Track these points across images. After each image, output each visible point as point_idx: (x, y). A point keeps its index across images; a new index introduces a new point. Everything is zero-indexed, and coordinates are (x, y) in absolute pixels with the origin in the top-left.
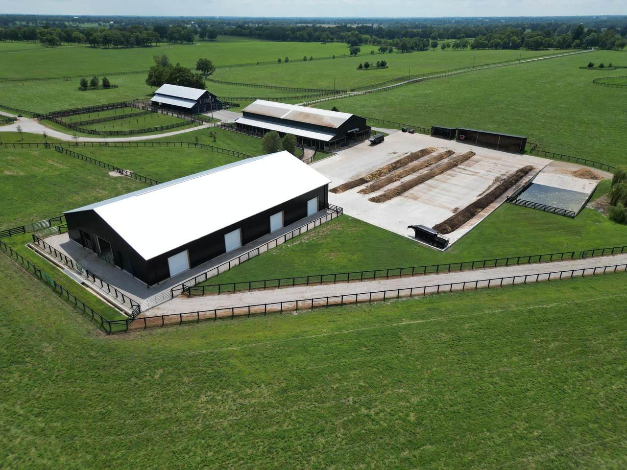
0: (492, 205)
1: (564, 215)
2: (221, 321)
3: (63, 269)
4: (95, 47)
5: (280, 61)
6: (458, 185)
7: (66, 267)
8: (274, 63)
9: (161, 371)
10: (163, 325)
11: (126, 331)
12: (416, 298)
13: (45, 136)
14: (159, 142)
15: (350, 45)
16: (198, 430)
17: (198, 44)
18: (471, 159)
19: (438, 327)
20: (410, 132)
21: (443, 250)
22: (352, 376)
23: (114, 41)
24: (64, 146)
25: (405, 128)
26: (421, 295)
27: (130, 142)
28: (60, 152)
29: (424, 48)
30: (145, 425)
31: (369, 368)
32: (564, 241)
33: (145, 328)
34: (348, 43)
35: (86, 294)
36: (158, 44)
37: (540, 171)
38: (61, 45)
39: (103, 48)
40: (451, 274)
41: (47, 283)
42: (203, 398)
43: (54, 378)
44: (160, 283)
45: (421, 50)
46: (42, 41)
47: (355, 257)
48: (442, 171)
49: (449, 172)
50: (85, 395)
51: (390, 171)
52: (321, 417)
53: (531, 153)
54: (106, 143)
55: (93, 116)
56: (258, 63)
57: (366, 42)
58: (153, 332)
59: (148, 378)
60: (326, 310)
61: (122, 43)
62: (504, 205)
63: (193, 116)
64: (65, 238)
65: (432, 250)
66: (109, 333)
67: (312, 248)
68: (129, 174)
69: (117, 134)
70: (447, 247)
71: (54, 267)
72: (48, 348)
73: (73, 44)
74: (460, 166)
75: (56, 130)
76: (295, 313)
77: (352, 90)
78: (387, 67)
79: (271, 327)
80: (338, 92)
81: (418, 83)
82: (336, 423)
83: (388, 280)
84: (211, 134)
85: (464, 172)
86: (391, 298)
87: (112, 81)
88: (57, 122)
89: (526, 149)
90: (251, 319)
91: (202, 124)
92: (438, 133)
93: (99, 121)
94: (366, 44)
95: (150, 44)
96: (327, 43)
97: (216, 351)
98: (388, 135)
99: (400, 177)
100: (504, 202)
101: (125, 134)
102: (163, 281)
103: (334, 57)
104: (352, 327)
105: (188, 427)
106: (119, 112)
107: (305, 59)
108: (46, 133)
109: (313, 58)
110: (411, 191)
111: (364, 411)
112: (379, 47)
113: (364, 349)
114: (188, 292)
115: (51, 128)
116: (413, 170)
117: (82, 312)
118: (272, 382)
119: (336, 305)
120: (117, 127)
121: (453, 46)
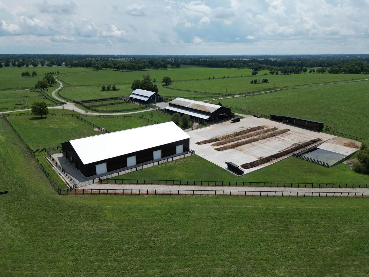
0: (283, 157)
1: (323, 165)
2: (110, 195)
3: (54, 167)
4: (118, 71)
5: (210, 78)
6: (269, 146)
7: (55, 167)
8: (207, 79)
9: (73, 211)
10: (83, 194)
11: (67, 194)
12: (210, 196)
13: (74, 111)
14: (124, 116)
15: (253, 70)
16: (76, 235)
17: (169, 69)
18: (286, 133)
19: (212, 210)
20: (258, 117)
21: (239, 176)
22: (156, 224)
23: (127, 67)
24: (81, 116)
25: (255, 115)
26: (213, 195)
27: (110, 116)
28: (78, 118)
29: (298, 72)
30: (55, 230)
31: (166, 222)
32: (314, 178)
33: (76, 194)
34: (253, 69)
35: (58, 178)
36: (149, 69)
37: (324, 142)
38: (102, 69)
39: (121, 71)
40: (237, 187)
41: (45, 172)
42: (85, 223)
43: (29, 208)
44: (91, 177)
45: (296, 73)
46: (94, 67)
47: (190, 175)
48: (264, 138)
49: (268, 139)
50: (38, 215)
51: (234, 136)
52: (132, 238)
53: (325, 132)
54: (100, 116)
55: (100, 103)
56: (197, 79)
57: (264, 68)
58: (78, 196)
59: (66, 213)
60: (161, 196)
61: (131, 69)
62: (291, 157)
63: (146, 105)
64: (61, 155)
65: (234, 175)
66: (60, 194)
67: (171, 168)
68: (102, 130)
69: (107, 112)
70: (243, 174)
71: (51, 167)
72: (33, 196)
73: (108, 69)
74: (276, 136)
75: (80, 109)
76: (146, 196)
77: (239, 94)
78: (268, 82)
79: (131, 201)
80: (230, 95)
81: (280, 91)
82: (136, 241)
83: (201, 187)
84: (151, 113)
85: (278, 139)
86: (197, 195)
87: (117, 87)
88: (82, 105)
89: (323, 129)
90: (124, 196)
91: (150, 109)
92: (274, 118)
93: (101, 106)
94: (264, 69)
95: (145, 69)
96: (241, 69)
97: (101, 206)
98: (245, 118)
99: (238, 139)
100: (291, 156)
101: (110, 112)
102: (92, 176)
103: (241, 77)
104: (169, 204)
105: (73, 233)
106: (112, 102)
107: (224, 78)
108: (74, 110)
109: (229, 77)
110: (241, 147)
111: (153, 238)
112: (270, 71)
113: (169, 214)
114: (101, 182)
115: (78, 108)
116: (248, 137)
117: (53, 185)
118: (118, 222)
119: (168, 195)
120: (109, 109)
121: (317, 71)
